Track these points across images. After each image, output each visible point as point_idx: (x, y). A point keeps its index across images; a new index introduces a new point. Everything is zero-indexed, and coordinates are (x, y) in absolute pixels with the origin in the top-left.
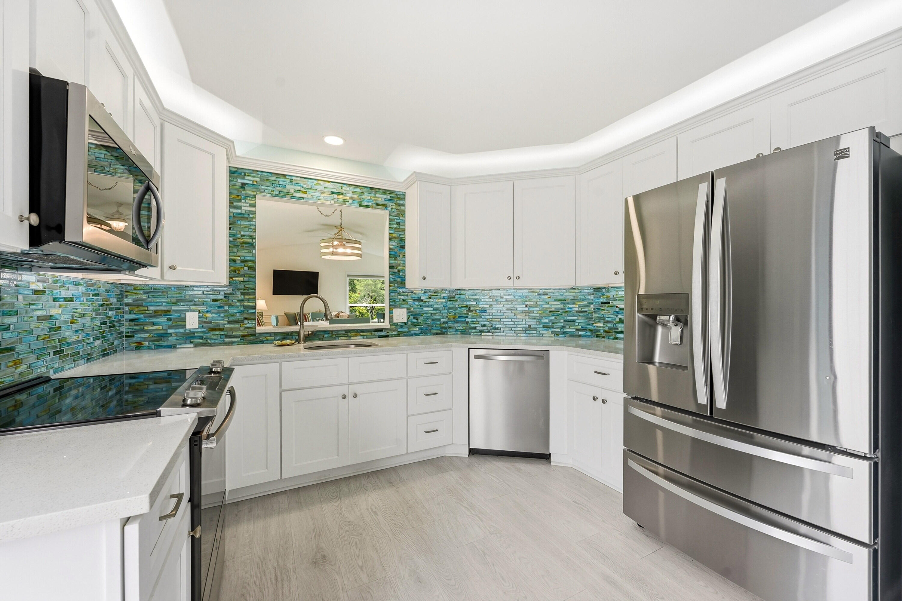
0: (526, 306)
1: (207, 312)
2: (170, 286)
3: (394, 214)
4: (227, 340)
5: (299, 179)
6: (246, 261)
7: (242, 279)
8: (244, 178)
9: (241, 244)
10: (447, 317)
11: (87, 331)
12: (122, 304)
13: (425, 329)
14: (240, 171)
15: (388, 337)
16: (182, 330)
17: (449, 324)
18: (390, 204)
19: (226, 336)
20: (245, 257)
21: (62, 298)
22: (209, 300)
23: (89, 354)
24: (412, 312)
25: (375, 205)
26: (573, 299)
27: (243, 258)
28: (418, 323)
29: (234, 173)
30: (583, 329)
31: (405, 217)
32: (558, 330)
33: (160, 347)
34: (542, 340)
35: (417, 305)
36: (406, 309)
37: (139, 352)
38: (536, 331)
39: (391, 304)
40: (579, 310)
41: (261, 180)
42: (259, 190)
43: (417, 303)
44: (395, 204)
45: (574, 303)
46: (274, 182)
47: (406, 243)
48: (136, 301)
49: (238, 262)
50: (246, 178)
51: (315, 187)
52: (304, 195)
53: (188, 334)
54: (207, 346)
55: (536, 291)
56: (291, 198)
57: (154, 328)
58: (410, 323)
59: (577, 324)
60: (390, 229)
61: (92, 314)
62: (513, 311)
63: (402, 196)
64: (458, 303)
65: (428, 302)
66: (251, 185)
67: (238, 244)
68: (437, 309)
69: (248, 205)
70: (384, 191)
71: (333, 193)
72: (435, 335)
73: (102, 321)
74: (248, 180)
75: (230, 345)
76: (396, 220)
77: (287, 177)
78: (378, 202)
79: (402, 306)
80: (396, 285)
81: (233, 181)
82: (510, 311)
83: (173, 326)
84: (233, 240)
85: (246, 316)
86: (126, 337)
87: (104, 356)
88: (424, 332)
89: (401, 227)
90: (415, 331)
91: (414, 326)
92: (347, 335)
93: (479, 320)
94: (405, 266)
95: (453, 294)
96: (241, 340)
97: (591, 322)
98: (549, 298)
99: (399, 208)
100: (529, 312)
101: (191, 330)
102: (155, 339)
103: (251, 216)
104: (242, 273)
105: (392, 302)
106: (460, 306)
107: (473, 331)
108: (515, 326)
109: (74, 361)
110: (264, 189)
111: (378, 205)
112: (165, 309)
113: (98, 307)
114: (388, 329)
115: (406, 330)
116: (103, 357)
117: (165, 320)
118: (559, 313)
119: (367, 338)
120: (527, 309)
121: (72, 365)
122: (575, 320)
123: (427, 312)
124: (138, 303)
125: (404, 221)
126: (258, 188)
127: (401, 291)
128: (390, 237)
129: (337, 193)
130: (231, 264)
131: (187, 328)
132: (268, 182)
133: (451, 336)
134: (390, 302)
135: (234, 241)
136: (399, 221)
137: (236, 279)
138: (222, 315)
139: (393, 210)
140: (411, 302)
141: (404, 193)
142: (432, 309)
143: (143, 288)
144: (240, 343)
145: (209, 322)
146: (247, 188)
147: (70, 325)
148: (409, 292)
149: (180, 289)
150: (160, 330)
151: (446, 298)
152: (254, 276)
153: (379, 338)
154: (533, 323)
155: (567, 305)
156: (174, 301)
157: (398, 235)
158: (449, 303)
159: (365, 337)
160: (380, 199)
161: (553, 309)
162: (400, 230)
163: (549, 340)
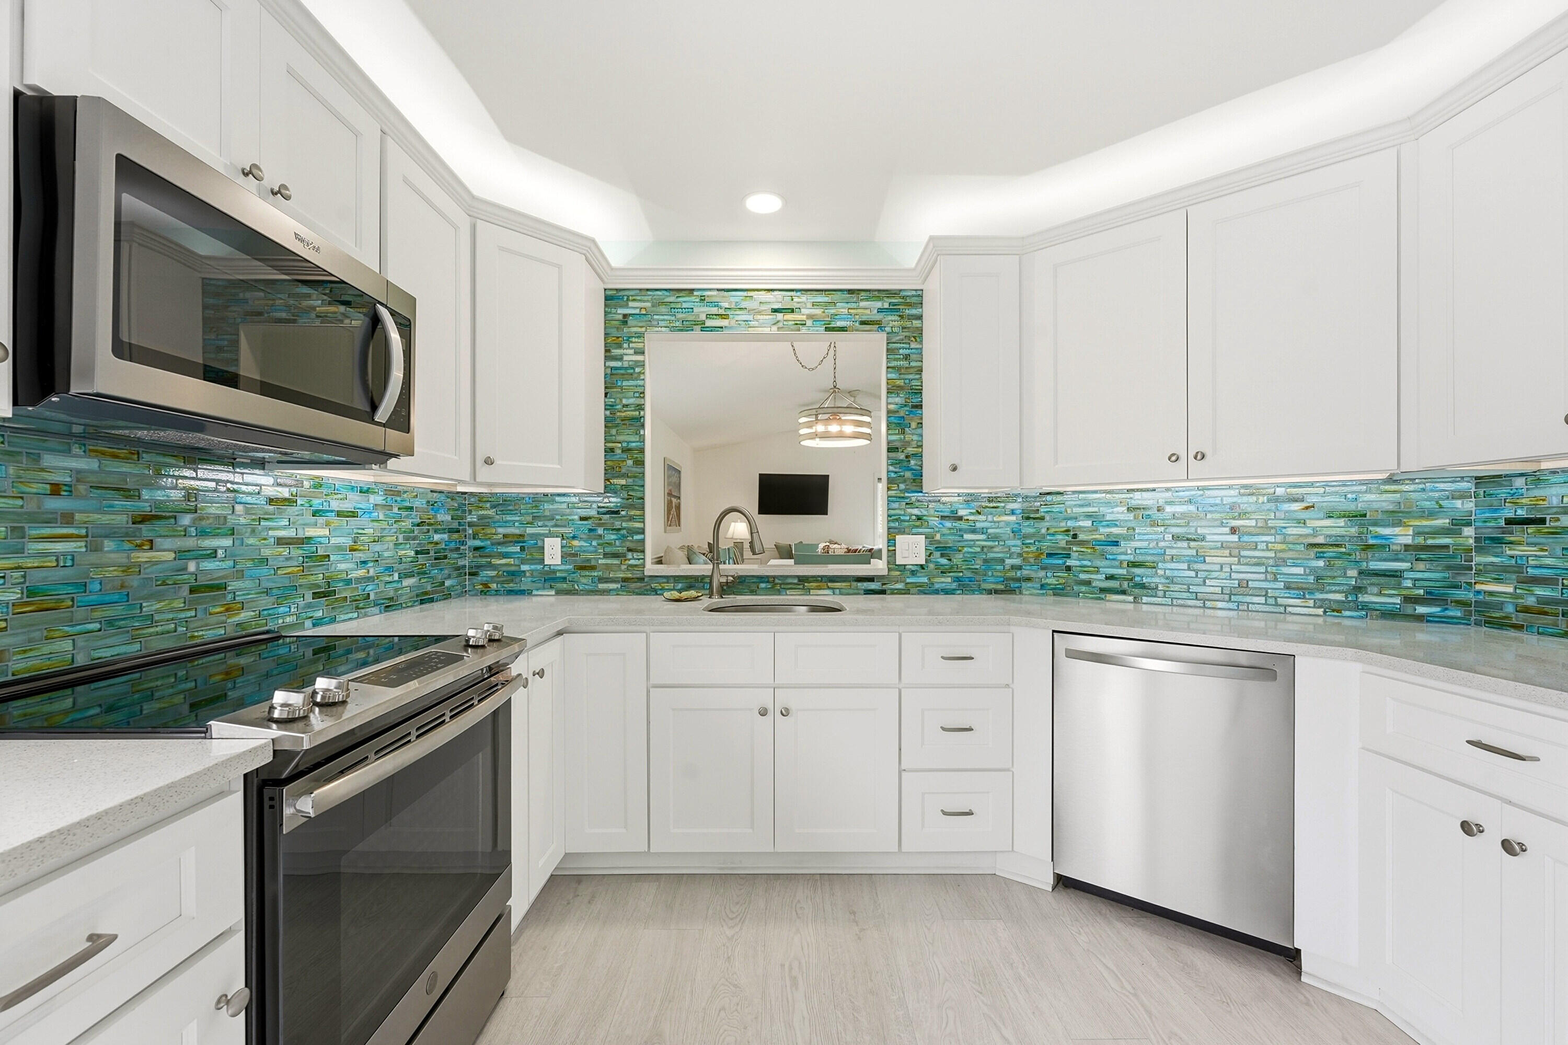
0: (1233, 531)
1: (574, 538)
2: (524, 496)
3: (898, 338)
4: (601, 586)
5: (715, 293)
6: (630, 450)
7: (623, 482)
8: (627, 306)
9: (622, 420)
10: (1020, 555)
11: (387, 564)
12: (463, 524)
13: (967, 579)
14: (621, 293)
15: (885, 594)
16: (540, 567)
17: (1025, 573)
18: (890, 318)
19: (601, 580)
20: (628, 442)
21: (332, 512)
22: (576, 517)
23: (391, 599)
24: (939, 542)
25: (857, 324)
26: (1393, 512)
27: (625, 445)
28: (952, 567)
29: (613, 298)
30: (1430, 598)
31: (921, 342)
32: (1340, 597)
33: (511, 592)
34: (1284, 621)
35: (950, 529)
36: (924, 536)
37: (485, 599)
38: (1264, 598)
39: (892, 525)
40: (1416, 542)
41: (653, 306)
42: (650, 324)
43: (948, 524)
44: (900, 316)
45: (1399, 524)
46: (673, 305)
47: (923, 396)
48: (481, 519)
49: (619, 451)
50: (631, 304)
51: (743, 305)
52: (724, 323)
53: (548, 573)
54: (574, 594)
55: (1264, 492)
56: (701, 330)
57: (504, 561)
58: (932, 566)
59: (1409, 584)
60: (890, 370)
61: (397, 538)
62: (1192, 544)
63: (914, 300)
64: (1047, 524)
65: (975, 521)
66: (638, 316)
67: (618, 421)
68: (995, 538)
69: (632, 351)
70: (876, 293)
71: (775, 311)
72: (991, 594)
73: (419, 549)
74: (633, 308)
75: (604, 595)
76: (901, 351)
77: (695, 293)
78: (864, 318)
79: (914, 530)
80: (902, 486)
81: (610, 313)
82: (1185, 544)
83: (528, 559)
84: (611, 414)
85: (628, 544)
86: (470, 574)
87: (422, 602)
88: (964, 586)
89: (913, 364)
90: (944, 585)
91: (942, 572)
92: (801, 587)
93: (1098, 563)
94: (921, 446)
95: (1036, 504)
96: (621, 586)
97: (1463, 579)
98: (1307, 508)
99: (908, 324)
100: (1241, 546)
101: (552, 567)
102: (505, 579)
103: (637, 370)
104: (623, 471)
105: (893, 521)
106: (1052, 531)
107: (1083, 589)
108: (1200, 581)
109: (357, 608)
110: (658, 320)
111: (863, 323)
112: (517, 531)
113: (410, 527)
114: (882, 577)
115: (925, 580)
116: (421, 604)
117: (518, 549)
118: (1343, 550)
119: (841, 594)
120: (1235, 538)
121: (353, 614)
122: (1402, 571)
123: (972, 543)
124: (482, 523)
125: (920, 351)
126: (646, 318)
127: (914, 499)
128: (890, 387)
129: (783, 311)
130: (607, 457)
131: (546, 563)
132: (664, 306)
133: (1029, 600)
134: (889, 521)
135: (611, 416)
136: (907, 352)
137: (615, 481)
138: (594, 543)
139: (895, 330)
140: (934, 521)
141: (920, 293)
142: (983, 537)
143: (490, 500)
144: (620, 593)
145: (575, 555)
146: (631, 321)
147: (348, 553)
148: (930, 501)
149: (537, 500)
150: (512, 565)
151: (1018, 512)
152: (641, 475)
153: (865, 594)
154: (1255, 576)
155: (1371, 528)
156: (529, 518)
157: (907, 381)
158: (1027, 523)
159: (838, 590)
160: (868, 312)
161: (1320, 540)
162: (908, 370)
163: (1309, 624)
